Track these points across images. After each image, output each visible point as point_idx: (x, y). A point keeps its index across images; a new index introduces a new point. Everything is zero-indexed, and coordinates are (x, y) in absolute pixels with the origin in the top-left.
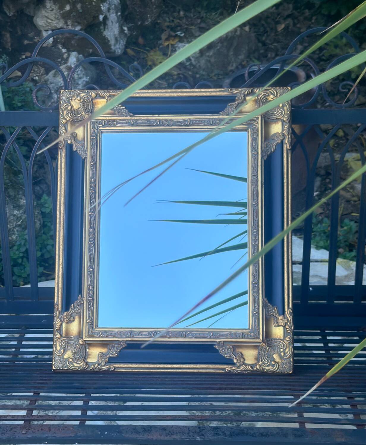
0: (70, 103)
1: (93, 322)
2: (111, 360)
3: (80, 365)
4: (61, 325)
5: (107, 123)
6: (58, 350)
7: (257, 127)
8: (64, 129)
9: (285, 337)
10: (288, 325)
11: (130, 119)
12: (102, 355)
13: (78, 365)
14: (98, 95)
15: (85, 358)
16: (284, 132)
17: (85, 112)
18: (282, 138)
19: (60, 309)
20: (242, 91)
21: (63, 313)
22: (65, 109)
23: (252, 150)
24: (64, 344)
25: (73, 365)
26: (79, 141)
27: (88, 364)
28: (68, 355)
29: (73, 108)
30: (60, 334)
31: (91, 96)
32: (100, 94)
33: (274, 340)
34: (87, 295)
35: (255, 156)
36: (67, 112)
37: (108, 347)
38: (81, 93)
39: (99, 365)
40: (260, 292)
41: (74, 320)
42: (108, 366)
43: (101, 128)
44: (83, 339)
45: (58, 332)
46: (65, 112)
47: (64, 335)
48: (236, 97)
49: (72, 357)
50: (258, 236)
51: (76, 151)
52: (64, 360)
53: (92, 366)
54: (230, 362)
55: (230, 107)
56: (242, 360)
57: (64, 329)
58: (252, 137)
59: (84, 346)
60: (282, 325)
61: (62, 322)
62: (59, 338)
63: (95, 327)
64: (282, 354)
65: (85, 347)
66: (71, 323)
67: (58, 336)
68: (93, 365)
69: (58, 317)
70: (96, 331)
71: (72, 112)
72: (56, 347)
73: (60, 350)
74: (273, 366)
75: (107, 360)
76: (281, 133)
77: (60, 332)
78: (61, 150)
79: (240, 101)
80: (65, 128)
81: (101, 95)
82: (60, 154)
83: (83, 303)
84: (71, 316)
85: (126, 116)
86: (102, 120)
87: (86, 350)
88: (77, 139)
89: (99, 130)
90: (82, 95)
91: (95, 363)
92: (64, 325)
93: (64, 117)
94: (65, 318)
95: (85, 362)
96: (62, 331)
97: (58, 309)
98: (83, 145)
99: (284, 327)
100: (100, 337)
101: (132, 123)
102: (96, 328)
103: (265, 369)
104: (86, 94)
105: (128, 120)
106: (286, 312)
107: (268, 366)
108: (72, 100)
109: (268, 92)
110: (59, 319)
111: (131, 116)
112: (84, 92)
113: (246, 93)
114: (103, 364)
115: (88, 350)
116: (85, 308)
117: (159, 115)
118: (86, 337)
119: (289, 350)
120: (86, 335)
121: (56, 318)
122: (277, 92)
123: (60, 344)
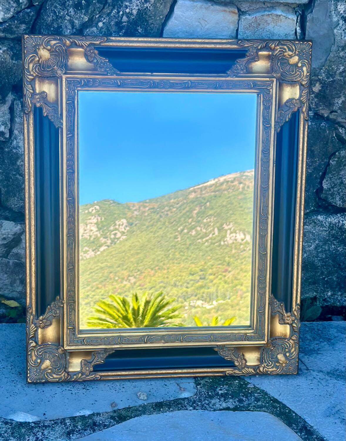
0: (37, 54)
1: (74, 328)
2: (97, 368)
3: (60, 376)
4: (36, 331)
5: (87, 84)
6: (34, 360)
7: (271, 93)
8: (31, 88)
9: (291, 335)
10: (295, 323)
11: (116, 79)
12: (85, 363)
13: (58, 376)
14: (73, 44)
15: (66, 368)
16: (301, 99)
17: (57, 66)
18: (299, 105)
19: (34, 313)
20: (254, 44)
21: (38, 317)
22: (31, 62)
23: (263, 122)
24: (41, 354)
25: (52, 376)
26: (50, 103)
27: (70, 374)
28: (46, 364)
29: (41, 60)
30: (36, 342)
31: (64, 45)
32: (77, 42)
33: (279, 339)
34: (67, 298)
35: (267, 128)
36: (33, 67)
37: (93, 354)
38: (51, 40)
39: (82, 375)
40: (267, 289)
41: (51, 324)
42: (93, 376)
43: (79, 89)
44: (63, 348)
45: (32, 340)
46: (31, 66)
47: (40, 343)
48: (247, 51)
49: (51, 368)
50: (267, 225)
51: (47, 116)
52: (41, 371)
53: (75, 377)
54: (231, 364)
56: (244, 362)
57: (40, 336)
58: (264, 105)
59: (64, 355)
60: (288, 324)
61: (37, 327)
62: (34, 347)
64: (288, 354)
66: (47, 327)
67: (34, 344)
68: (76, 375)
69: (32, 323)
70: (80, 337)
71: (40, 66)
72: (31, 357)
73: (36, 360)
74: (277, 367)
75: (92, 369)
76: (298, 99)
77: (35, 339)
78: (27, 116)
79: (251, 57)
81: (78, 44)
82: (26, 120)
83: (63, 307)
84: (47, 320)
85: (111, 75)
86: (81, 79)
87: (66, 358)
88: (47, 100)
89: (76, 91)
90: (53, 42)
91: (78, 373)
92: (40, 330)
93: (29, 72)
94: (41, 323)
95: (66, 372)
96: (38, 338)
97: (32, 313)
98: (55, 110)
99: (291, 325)
100: (83, 345)
101: (119, 84)
102: (78, 334)
103: (268, 371)
104: (57, 42)
105: (114, 79)
106: (294, 309)
107: (272, 368)
108: (39, 49)
109: (285, 47)
110: (33, 325)
111: (117, 75)
112: (55, 39)
113: (259, 47)
114: (88, 373)
115: (68, 358)
116: (65, 313)
118: (67, 345)
119: (295, 350)
120: (67, 343)
121: (30, 323)
122: (295, 48)
123: (36, 354)
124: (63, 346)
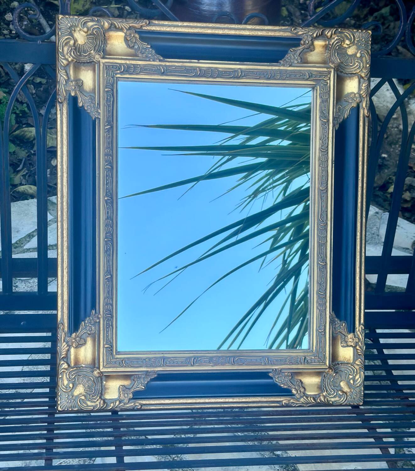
0: (73, 36)
1: (112, 346)
2: (137, 395)
3: (95, 404)
4: (68, 350)
5: (128, 69)
6: (65, 385)
7: (329, 84)
8: (65, 74)
9: (355, 360)
10: (359, 345)
11: (160, 65)
12: (124, 389)
13: (93, 404)
14: (113, 26)
15: (101, 394)
16: (361, 93)
17: (94, 51)
18: (358, 100)
19: (66, 329)
20: (309, 32)
21: (71, 335)
22: (66, 44)
23: (320, 117)
24: (73, 377)
25: (86, 404)
26: (86, 92)
27: (106, 401)
28: (80, 390)
29: (77, 43)
30: (68, 364)
31: (103, 27)
32: (116, 24)
33: (341, 364)
34: (103, 311)
35: (325, 123)
36: (68, 49)
37: (132, 378)
38: (89, 22)
39: (120, 402)
40: (328, 304)
41: (85, 343)
42: (133, 404)
43: (118, 76)
44: (99, 370)
45: (63, 361)
46: (66, 49)
47: (72, 365)
48: (300, 40)
49: (85, 393)
50: (327, 232)
51: (83, 106)
52: (74, 398)
53: (112, 405)
54: (287, 392)
55: (293, 54)
56: (302, 390)
57: (72, 357)
58: (321, 97)
59: (99, 379)
60: (351, 346)
61: (69, 346)
62: (66, 369)
63: (114, 354)
64: (352, 382)
65: (102, 379)
66: (81, 347)
67: (65, 366)
68: (113, 403)
69: (64, 341)
70: (117, 358)
71: (75, 49)
72: (63, 380)
73: (68, 384)
74: (340, 396)
75: (131, 396)
76: (357, 93)
77: (68, 359)
78: (61, 105)
79: (306, 46)
80: (66, 72)
81: (117, 26)
82: (60, 110)
83: (99, 322)
84: (81, 338)
85: (154, 61)
86: (120, 64)
87: (102, 383)
88: (83, 88)
89: (115, 78)
90: (90, 24)
91: (115, 400)
92: (72, 350)
93: (64, 56)
94: (74, 342)
95: (102, 399)
96: (70, 359)
97: (63, 329)
98: (92, 99)
99: (354, 347)
100: (122, 367)
101: (163, 71)
102: (116, 354)
103: (330, 401)
104: (95, 23)
105: (156, 65)
106: (357, 329)
107: (335, 397)
108: (75, 31)
109: (343, 35)
110: (65, 343)
111: (160, 61)
112: (92, 21)
113: (315, 35)
114: (126, 401)
115: (104, 383)
116: (101, 329)
117: (199, 60)
118: (104, 367)
119: (360, 377)
120: (104, 365)
121: (61, 341)
122: (354, 36)
123: (68, 377)
124: (99, 368)
